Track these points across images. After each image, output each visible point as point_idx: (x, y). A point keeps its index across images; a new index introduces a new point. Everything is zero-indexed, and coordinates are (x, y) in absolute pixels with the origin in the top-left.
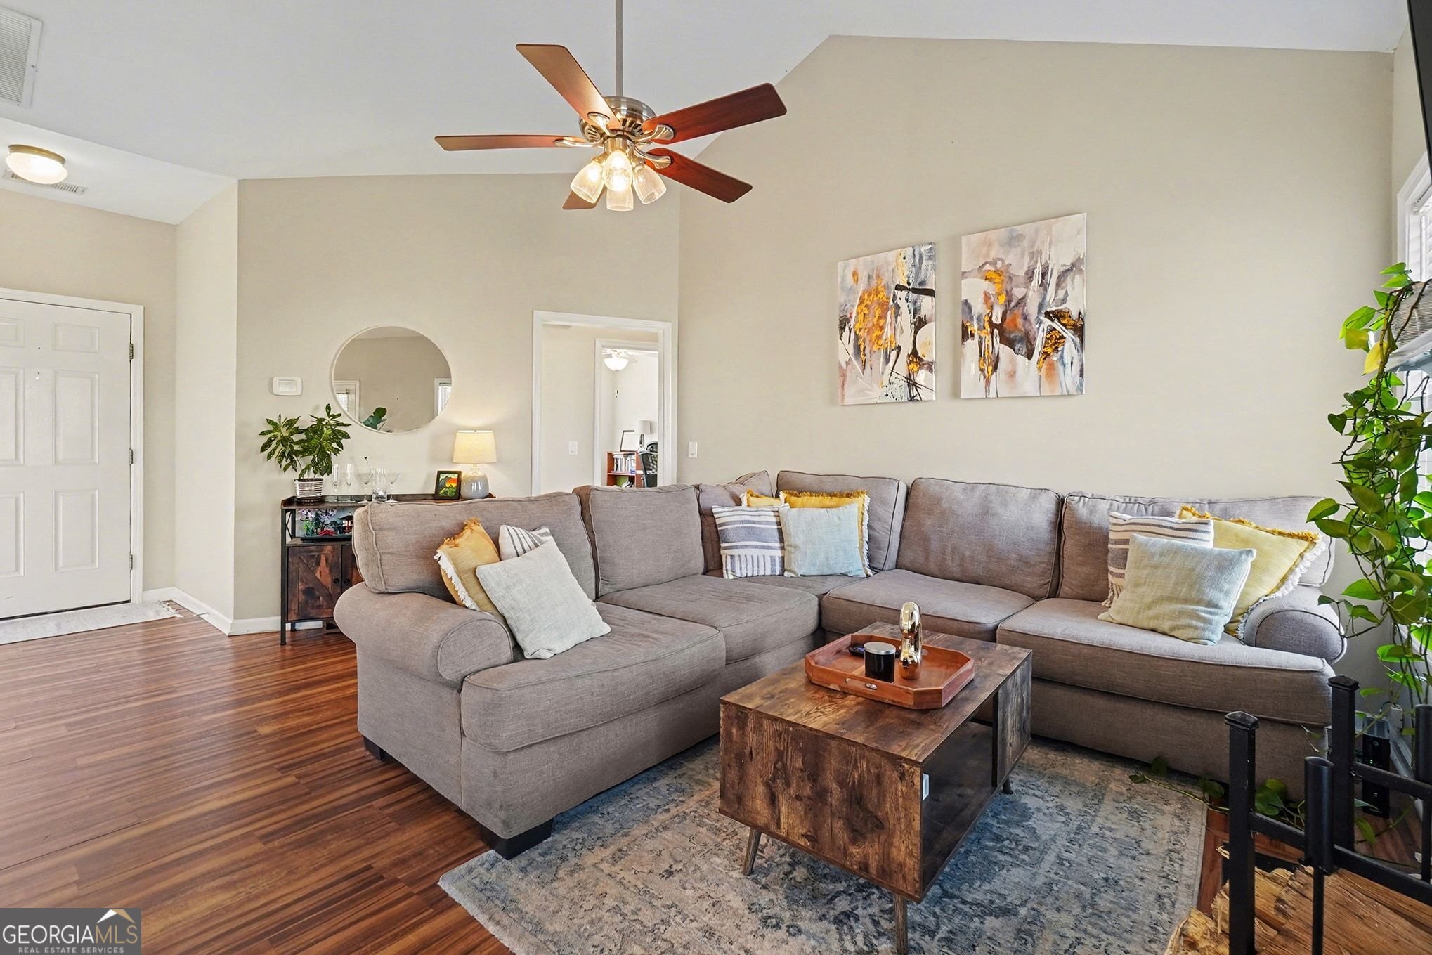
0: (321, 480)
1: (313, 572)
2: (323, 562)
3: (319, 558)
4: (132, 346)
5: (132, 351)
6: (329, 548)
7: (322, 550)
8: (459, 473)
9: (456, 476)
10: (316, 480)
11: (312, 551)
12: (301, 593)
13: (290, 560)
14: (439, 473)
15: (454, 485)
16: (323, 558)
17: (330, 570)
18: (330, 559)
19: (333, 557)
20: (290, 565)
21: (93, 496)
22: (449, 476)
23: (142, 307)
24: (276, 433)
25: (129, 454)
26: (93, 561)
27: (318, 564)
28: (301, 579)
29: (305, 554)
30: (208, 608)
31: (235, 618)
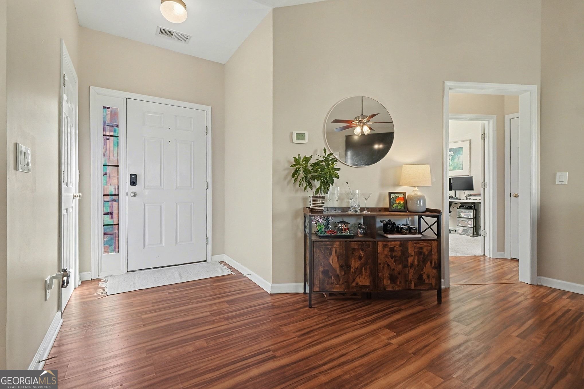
0: (324, 197)
1: (328, 259)
2: (334, 253)
3: (331, 250)
4: (207, 127)
5: (207, 130)
6: (338, 243)
7: (333, 245)
8: (404, 194)
9: (402, 196)
10: (322, 197)
11: (328, 245)
12: (321, 273)
13: (314, 250)
14: (390, 194)
15: (402, 202)
16: (334, 249)
17: (338, 258)
18: (338, 251)
19: (339, 249)
20: (315, 255)
21: (191, 206)
22: (398, 195)
23: (211, 107)
24: (299, 166)
25: (205, 184)
26: (191, 240)
27: (331, 254)
28: (321, 264)
29: (323, 247)
30: (251, 272)
31: (272, 283)
